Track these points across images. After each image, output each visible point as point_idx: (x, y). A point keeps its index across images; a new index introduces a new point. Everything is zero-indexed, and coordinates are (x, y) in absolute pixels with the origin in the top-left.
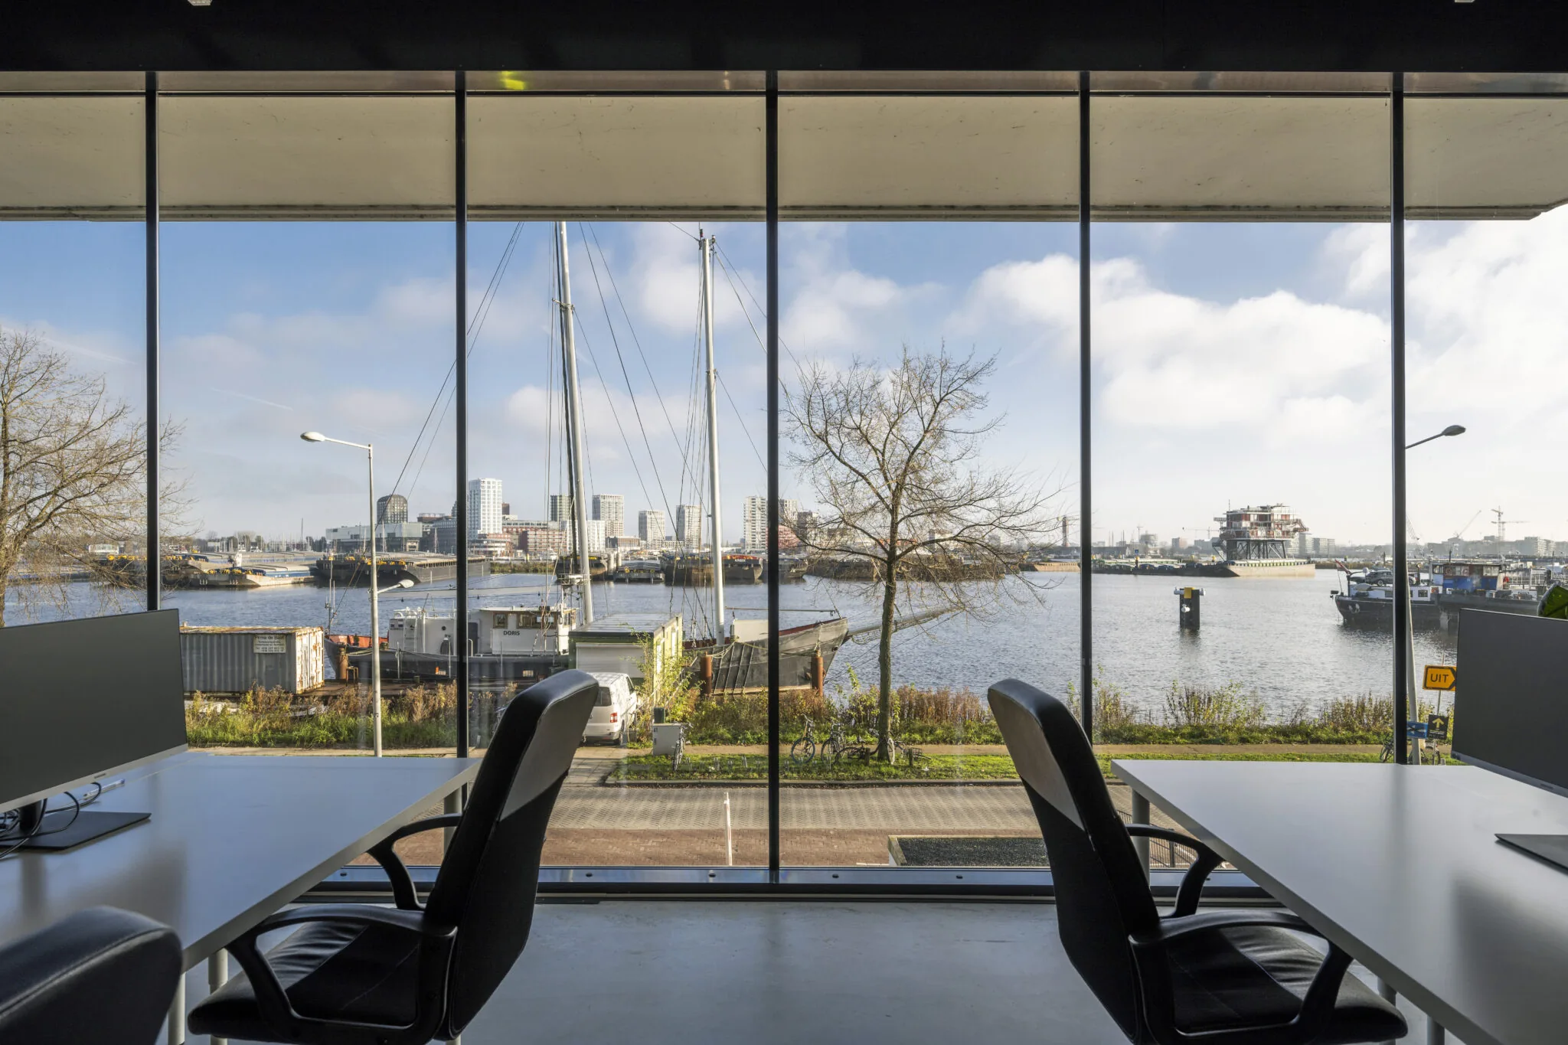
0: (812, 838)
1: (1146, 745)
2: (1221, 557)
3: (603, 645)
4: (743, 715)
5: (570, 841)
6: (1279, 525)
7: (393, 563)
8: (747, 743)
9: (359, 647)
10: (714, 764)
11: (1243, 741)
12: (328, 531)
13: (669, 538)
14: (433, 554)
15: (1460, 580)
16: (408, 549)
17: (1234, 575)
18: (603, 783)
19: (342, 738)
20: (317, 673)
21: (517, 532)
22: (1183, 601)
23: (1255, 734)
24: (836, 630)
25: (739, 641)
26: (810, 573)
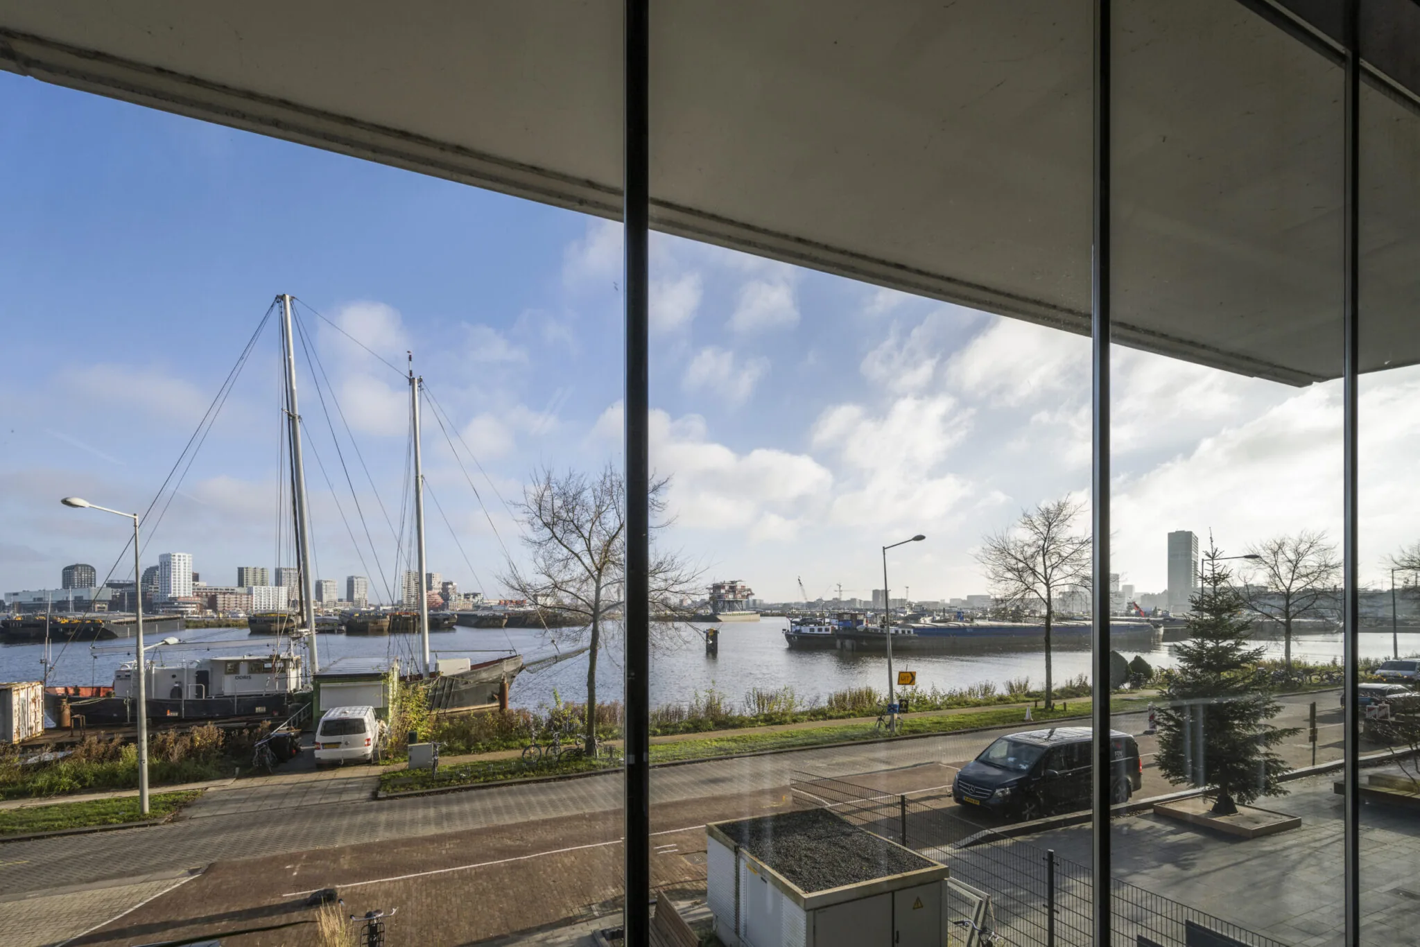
0: (576, 823)
1: (743, 729)
2: (710, 611)
3: (345, 684)
4: (473, 732)
5: (375, 855)
6: (740, 592)
7: (88, 622)
8: (479, 751)
9: (81, 696)
10: (465, 771)
11: (795, 721)
12: (7, 595)
13: (340, 600)
14: (122, 614)
15: (845, 621)
16: (96, 610)
17: (720, 621)
18: (375, 797)
19: (87, 784)
20: (37, 724)
21: (207, 595)
22: (708, 637)
23: (799, 717)
24: (515, 663)
25: (444, 675)
26: (459, 623)
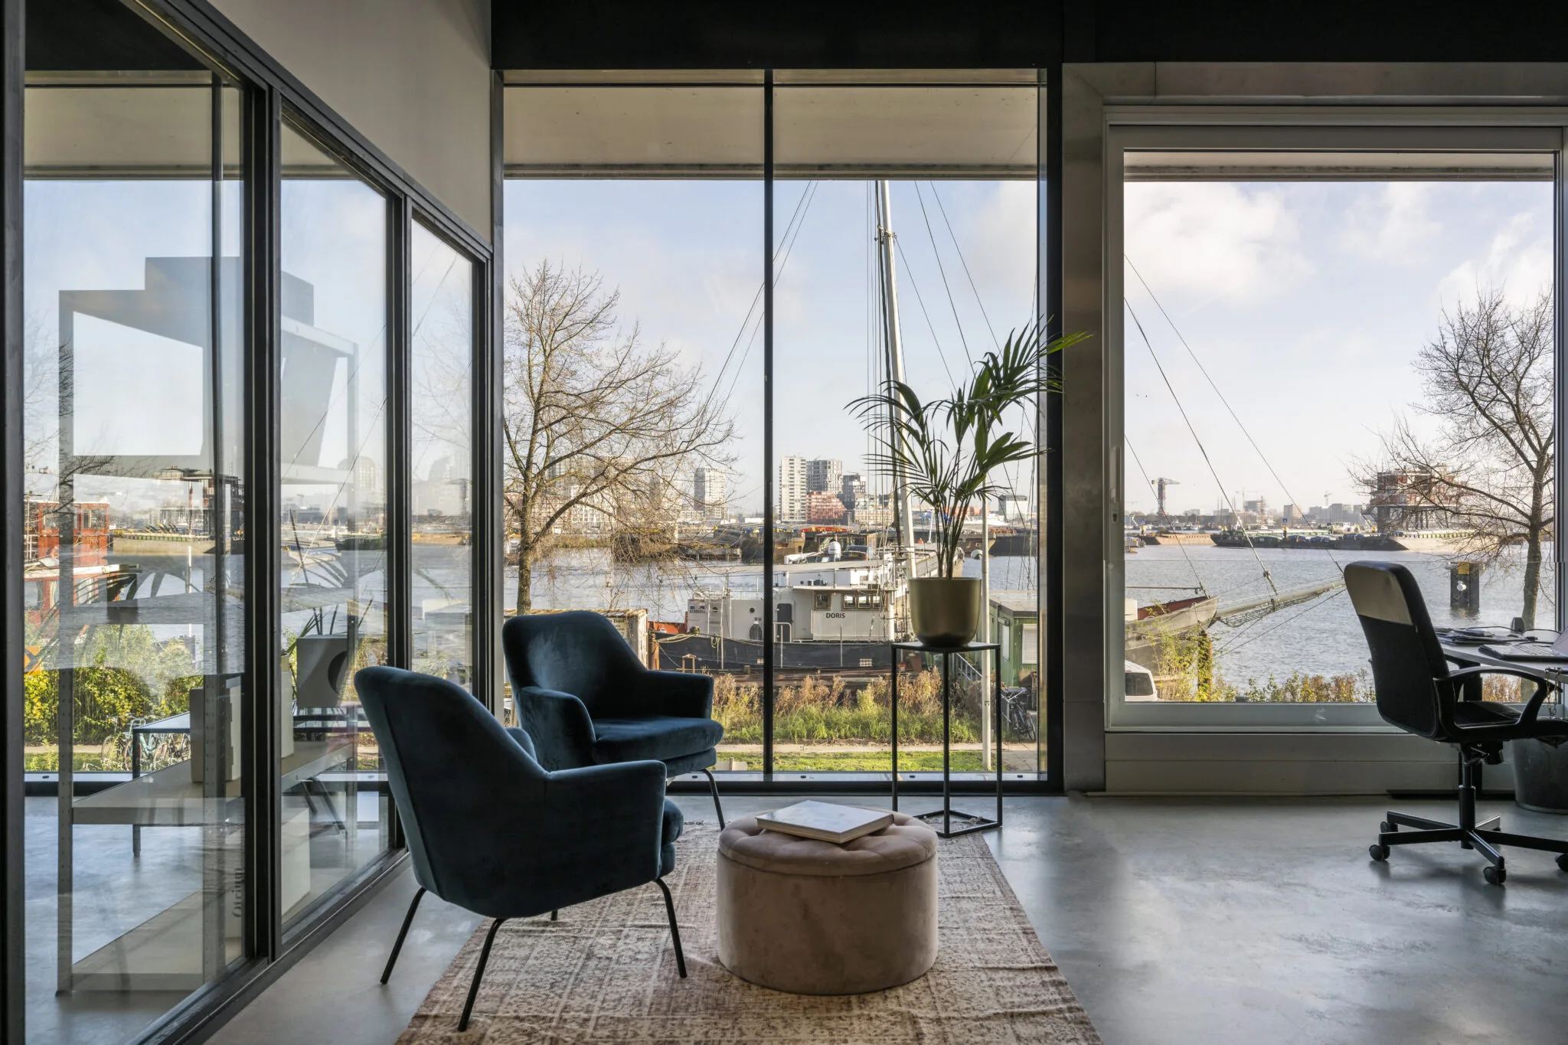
17: (1402, 548)
22: (1455, 578)
24: (1207, 610)
